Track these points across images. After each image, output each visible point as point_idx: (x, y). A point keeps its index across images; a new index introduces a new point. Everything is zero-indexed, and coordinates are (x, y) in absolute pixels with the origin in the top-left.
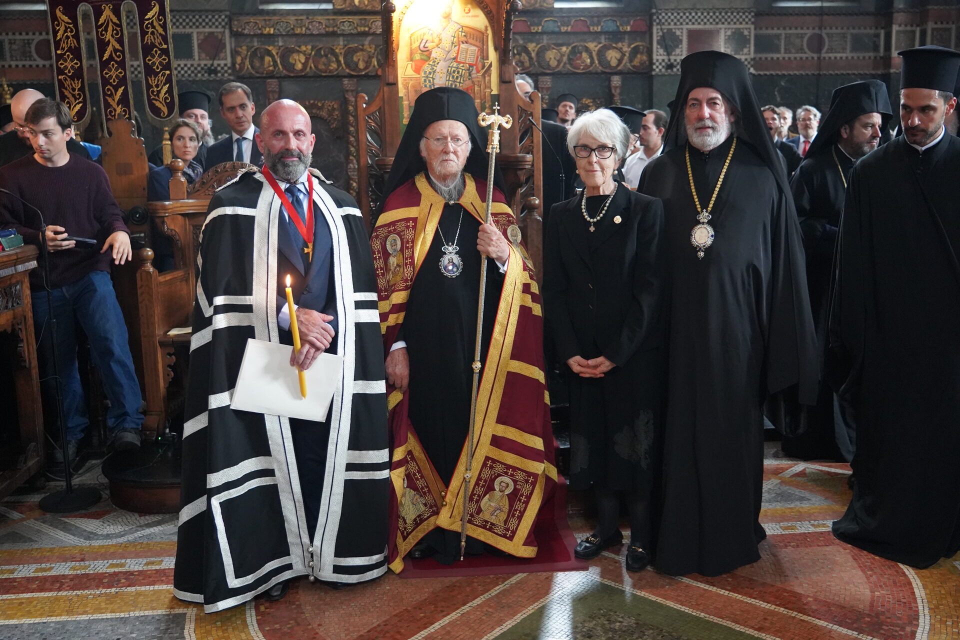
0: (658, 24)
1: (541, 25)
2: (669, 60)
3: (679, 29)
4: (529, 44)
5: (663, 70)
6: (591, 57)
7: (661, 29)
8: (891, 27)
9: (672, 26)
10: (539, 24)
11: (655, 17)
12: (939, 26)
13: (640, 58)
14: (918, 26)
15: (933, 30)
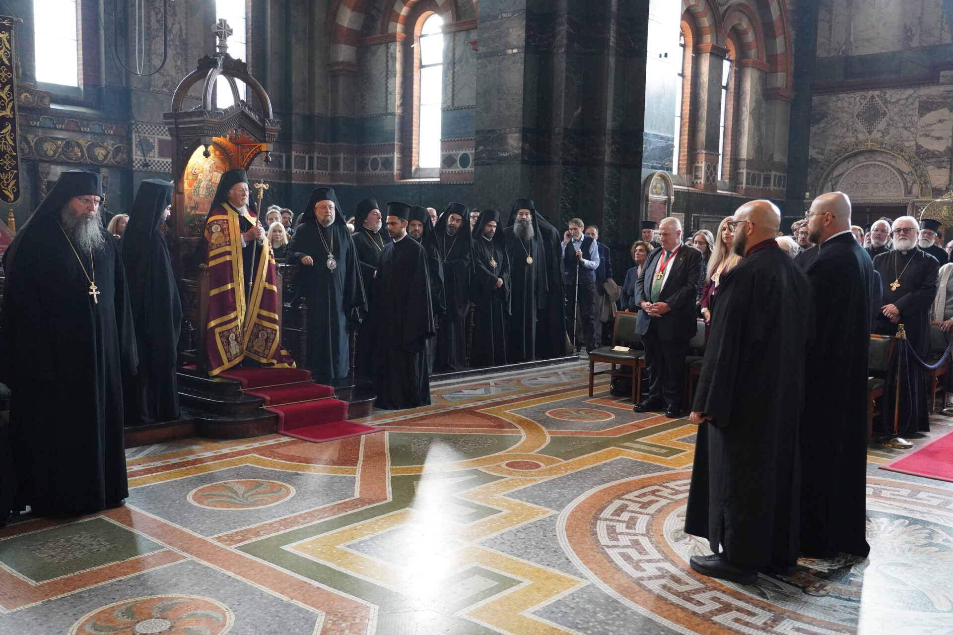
0: (136, 132)
1: (39, 120)
2: (145, 160)
3: (152, 138)
4: (29, 135)
5: (141, 167)
6: (82, 151)
7: (139, 136)
8: (291, 152)
9: (147, 135)
10: (37, 120)
11: (134, 127)
12: (320, 155)
13: (122, 156)
14: (307, 153)
15: (318, 158)
